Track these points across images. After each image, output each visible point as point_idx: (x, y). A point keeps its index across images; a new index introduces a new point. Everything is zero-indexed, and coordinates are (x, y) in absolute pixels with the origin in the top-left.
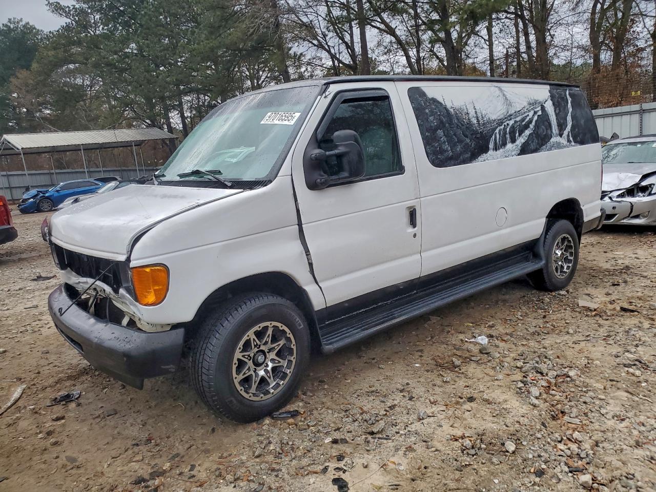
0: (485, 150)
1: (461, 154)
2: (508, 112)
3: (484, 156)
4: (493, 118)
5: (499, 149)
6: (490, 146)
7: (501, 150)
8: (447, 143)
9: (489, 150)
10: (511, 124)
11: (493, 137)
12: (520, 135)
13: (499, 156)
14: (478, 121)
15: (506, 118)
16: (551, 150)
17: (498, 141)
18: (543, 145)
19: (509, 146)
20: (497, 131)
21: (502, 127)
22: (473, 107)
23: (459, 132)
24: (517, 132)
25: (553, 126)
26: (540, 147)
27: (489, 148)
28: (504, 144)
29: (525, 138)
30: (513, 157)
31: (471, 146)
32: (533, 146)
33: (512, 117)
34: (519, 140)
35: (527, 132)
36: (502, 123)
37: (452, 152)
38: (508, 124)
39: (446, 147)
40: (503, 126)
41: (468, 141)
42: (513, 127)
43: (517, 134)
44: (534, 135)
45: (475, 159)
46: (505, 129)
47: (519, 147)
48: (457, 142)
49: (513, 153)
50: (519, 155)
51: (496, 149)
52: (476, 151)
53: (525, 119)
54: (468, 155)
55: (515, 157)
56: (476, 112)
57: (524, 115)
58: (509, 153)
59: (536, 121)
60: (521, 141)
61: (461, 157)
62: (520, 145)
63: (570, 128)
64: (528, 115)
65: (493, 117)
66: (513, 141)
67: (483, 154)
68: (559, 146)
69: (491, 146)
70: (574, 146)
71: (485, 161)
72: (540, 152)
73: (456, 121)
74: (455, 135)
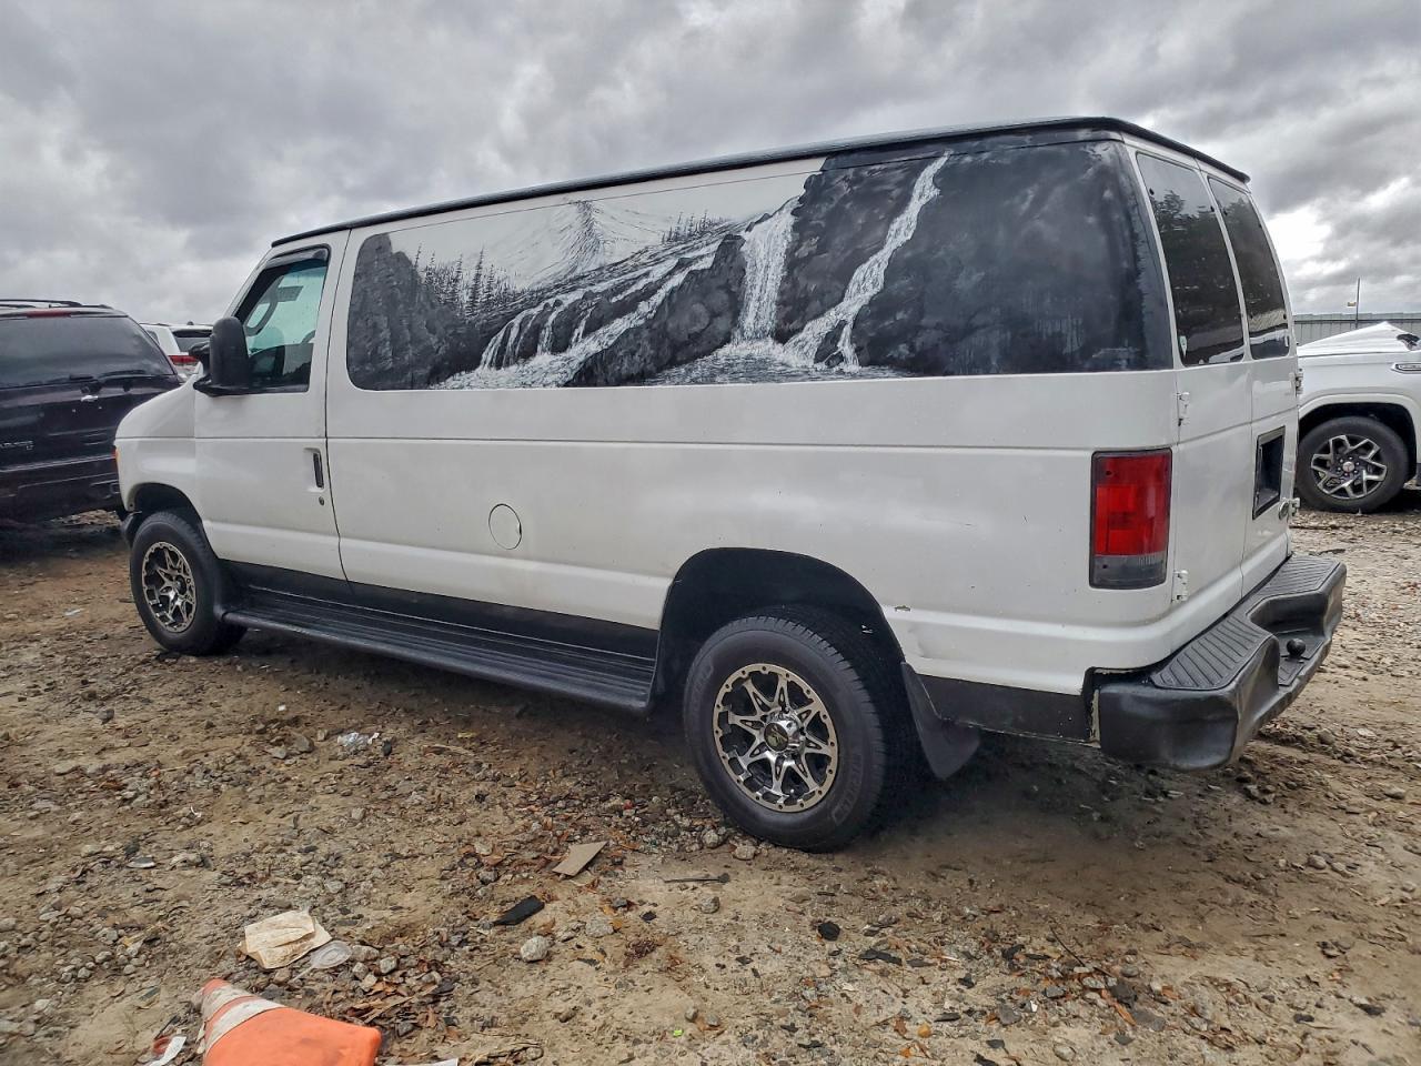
0: (468, 362)
1: (412, 366)
2: (575, 269)
3: (464, 377)
4: (518, 290)
5: (508, 364)
6: (484, 355)
7: (513, 368)
8: (388, 343)
9: (478, 364)
10: (566, 304)
11: (501, 334)
12: (586, 333)
13: (502, 380)
14: (474, 297)
15: (557, 287)
16: (713, 382)
17: (510, 344)
18: (673, 363)
19: (543, 359)
20: (517, 321)
21: (535, 311)
22: (476, 263)
23: (421, 321)
24: (584, 322)
25: (753, 306)
26: (660, 369)
27: (480, 358)
28: (528, 353)
29: (605, 339)
30: (548, 388)
31: (437, 352)
32: (632, 364)
33: (582, 282)
34: (582, 345)
35: (620, 325)
36: (541, 300)
37: (394, 361)
38: (558, 303)
39: (384, 351)
40: (540, 308)
41: (433, 340)
42: (574, 307)
43: (581, 329)
44: (646, 333)
45: (438, 381)
46: (544, 315)
47: (575, 365)
48: (410, 342)
49: (549, 379)
50: (567, 385)
51: (498, 363)
52: (447, 363)
53: (629, 286)
54: (423, 372)
55: (554, 388)
56: (478, 275)
57: (630, 276)
58: (536, 377)
59: (672, 291)
60: (584, 348)
61: (409, 375)
62: (582, 358)
63: (855, 309)
64: (646, 275)
65: (520, 285)
66: (560, 345)
67: (460, 371)
68: (757, 371)
69: (487, 355)
70: (853, 376)
71: (462, 387)
72: (655, 383)
73: (422, 299)
74: (410, 327)
